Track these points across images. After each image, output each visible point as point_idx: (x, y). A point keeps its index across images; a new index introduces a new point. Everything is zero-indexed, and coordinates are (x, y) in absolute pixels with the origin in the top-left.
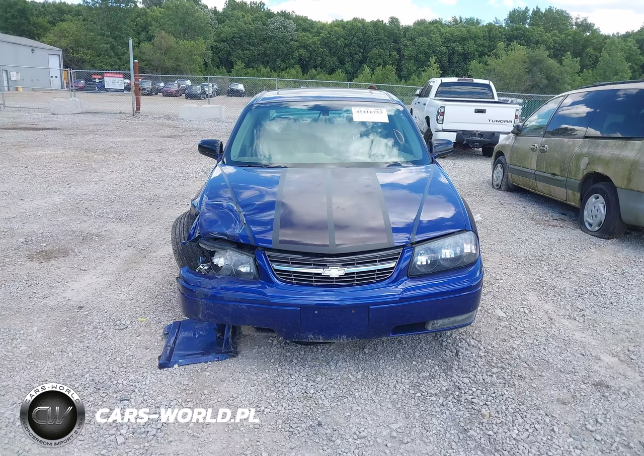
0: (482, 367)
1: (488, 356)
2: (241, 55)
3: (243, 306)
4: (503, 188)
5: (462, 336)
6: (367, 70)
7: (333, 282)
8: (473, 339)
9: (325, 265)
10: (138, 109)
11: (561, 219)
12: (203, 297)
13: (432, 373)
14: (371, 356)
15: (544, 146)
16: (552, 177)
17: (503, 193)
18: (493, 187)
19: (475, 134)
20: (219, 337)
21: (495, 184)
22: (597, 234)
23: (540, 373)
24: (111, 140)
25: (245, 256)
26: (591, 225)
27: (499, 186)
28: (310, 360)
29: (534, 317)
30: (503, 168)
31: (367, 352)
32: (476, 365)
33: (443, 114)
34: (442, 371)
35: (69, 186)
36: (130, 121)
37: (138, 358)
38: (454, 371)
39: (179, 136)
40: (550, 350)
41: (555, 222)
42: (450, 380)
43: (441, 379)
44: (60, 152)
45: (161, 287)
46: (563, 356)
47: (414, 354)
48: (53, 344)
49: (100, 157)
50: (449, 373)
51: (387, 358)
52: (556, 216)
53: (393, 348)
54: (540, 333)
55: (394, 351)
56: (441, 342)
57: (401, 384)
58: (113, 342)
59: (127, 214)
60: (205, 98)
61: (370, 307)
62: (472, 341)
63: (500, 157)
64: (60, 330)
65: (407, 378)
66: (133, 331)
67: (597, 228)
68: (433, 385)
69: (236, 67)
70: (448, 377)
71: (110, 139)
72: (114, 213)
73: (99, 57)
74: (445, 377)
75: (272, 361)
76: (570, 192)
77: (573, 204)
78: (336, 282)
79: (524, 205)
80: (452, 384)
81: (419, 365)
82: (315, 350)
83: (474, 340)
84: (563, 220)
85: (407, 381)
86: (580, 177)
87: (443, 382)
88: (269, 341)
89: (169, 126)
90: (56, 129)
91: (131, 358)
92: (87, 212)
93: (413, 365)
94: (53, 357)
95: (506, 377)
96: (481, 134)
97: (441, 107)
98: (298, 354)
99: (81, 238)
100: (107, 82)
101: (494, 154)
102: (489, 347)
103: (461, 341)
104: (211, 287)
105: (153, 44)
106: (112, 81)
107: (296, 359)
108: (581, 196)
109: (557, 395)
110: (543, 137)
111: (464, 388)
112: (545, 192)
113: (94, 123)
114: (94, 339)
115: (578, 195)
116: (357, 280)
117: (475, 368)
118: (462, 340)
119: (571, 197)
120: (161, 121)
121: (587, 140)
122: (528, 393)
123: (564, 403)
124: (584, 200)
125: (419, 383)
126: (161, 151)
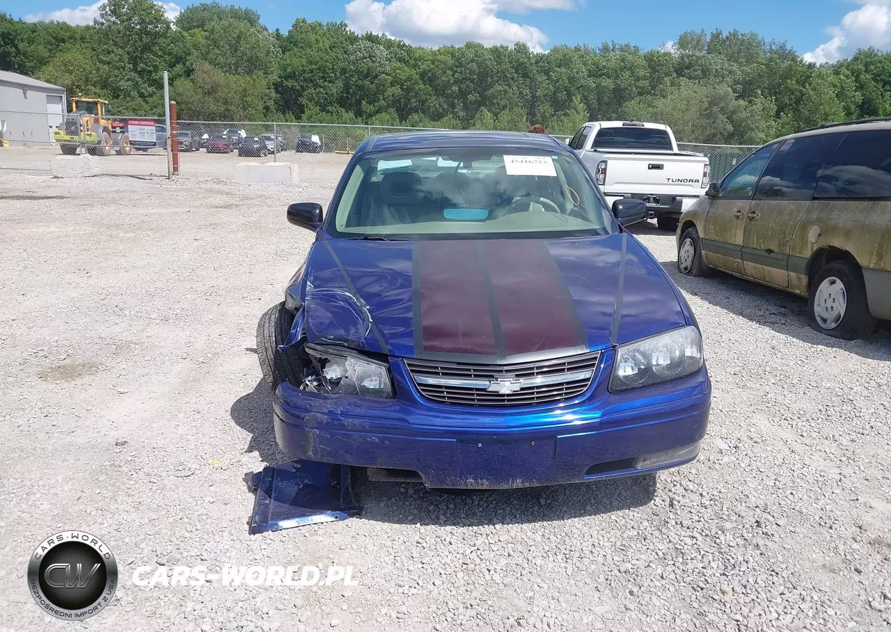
0: (709, 521)
1: (716, 505)
2: (314, 95)
3: (373, 438)
4: (694, 271)
5: (674, 477)
6: (488, 115)
7: (504, 400)
8: (690, 481)
9: (492, 376)
10: (176, 169)
11: (781, 313)
12: (315, 425)
13: (641, 532)
14: (551, 509)
15: (754, 212)
16: (767, 254)
17: (695, 280)
18: (680, 271)
19: (649, 198)
20: (334, 487)
21: (682, 266)
22: (835, 333)
23: (792, 529)
24: (142, 212)
25: (374, 366)
26: (825, 321)
27: (689, 269)
28: (464, 516)
29: (769, 449)
30: (695, 243)
31: (543, 503)
32: (702, 519)
33: (604, 171)
34: (654, 529)
35: (89, 274)
36: (165, 187)
37: (214, 517)
38: (671, 528)
39: (237, 205)
40: (800, 496)
41: (773, 318)
42: (668, 540)
43: (655, 540)
44: (71, 228)
45: (237, 415)
46: (820, 503)
47: (611, 504)
48: (89, 499)
49: (128, 236)
50: (664, 530)
51: (573, 511)
52: (773, 309)
53: (580, 497)
54: (782, 471)
55: (582, 501)
56: (645, 487)
57: (599, 549)
58: (175, 496)
59: (175, 313)
60: (266, 155)
61: (558, 437)
62: (689, 483)
63: (690, 229)
64: (97, 479)
65: (606, 539)
66: (203, 478)
67: (833, 325)
68: (645, 548)
69: (307, 112)
70: (664, 536)
71: (140, 211)
72: (157, 311)
73: (117, 98)
74: (660, 537)
75: (410, 518)
76: (793, 275)
77: (797, 291)
78: (508, 400)
79: (727, 294)
80: (671, 546)
81: (621, 520)
82: (469, 501)
83: (692, 483)
84: (784, 315)
85: (607, 544)
86: (808, 254)
87: (658, 545)
88: (402, 490)
89: (221, 193)
90: (62, 197)
91: (204, 517)
92: (119, 310)
93: (611, 521)
94: (90, 518)
95: (745, 535)
96: (657, 199)
97: (602, 162)
98: (445, 507)
99: (114, 347)
100: (133, 133)
101: (680, 225)
102: (715, 493)
103: (675, 485)
104: (326, 411)
105: (192, 81)
106: (139, 131)
107: (444, 515)
108: (809, 280)
109: (821, 559)
110: (752, 199)
111: (688, 552)
112: (755, 276)
113: (115, 189)
114: (147, 491)
115: (804, 279)
116: (538, 398)
117: (700, 523)
118: (675, 483)
119: (795, 282)
120: (208, 186)
121: (817, 202)
122: (780, 558)
123: (833, 571)
124: (813, 286)
125: (624, 546)
126: (214, 226)
